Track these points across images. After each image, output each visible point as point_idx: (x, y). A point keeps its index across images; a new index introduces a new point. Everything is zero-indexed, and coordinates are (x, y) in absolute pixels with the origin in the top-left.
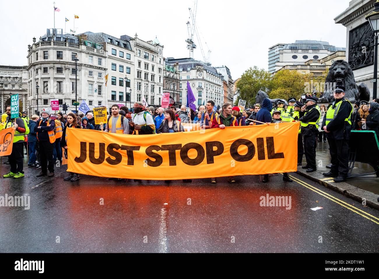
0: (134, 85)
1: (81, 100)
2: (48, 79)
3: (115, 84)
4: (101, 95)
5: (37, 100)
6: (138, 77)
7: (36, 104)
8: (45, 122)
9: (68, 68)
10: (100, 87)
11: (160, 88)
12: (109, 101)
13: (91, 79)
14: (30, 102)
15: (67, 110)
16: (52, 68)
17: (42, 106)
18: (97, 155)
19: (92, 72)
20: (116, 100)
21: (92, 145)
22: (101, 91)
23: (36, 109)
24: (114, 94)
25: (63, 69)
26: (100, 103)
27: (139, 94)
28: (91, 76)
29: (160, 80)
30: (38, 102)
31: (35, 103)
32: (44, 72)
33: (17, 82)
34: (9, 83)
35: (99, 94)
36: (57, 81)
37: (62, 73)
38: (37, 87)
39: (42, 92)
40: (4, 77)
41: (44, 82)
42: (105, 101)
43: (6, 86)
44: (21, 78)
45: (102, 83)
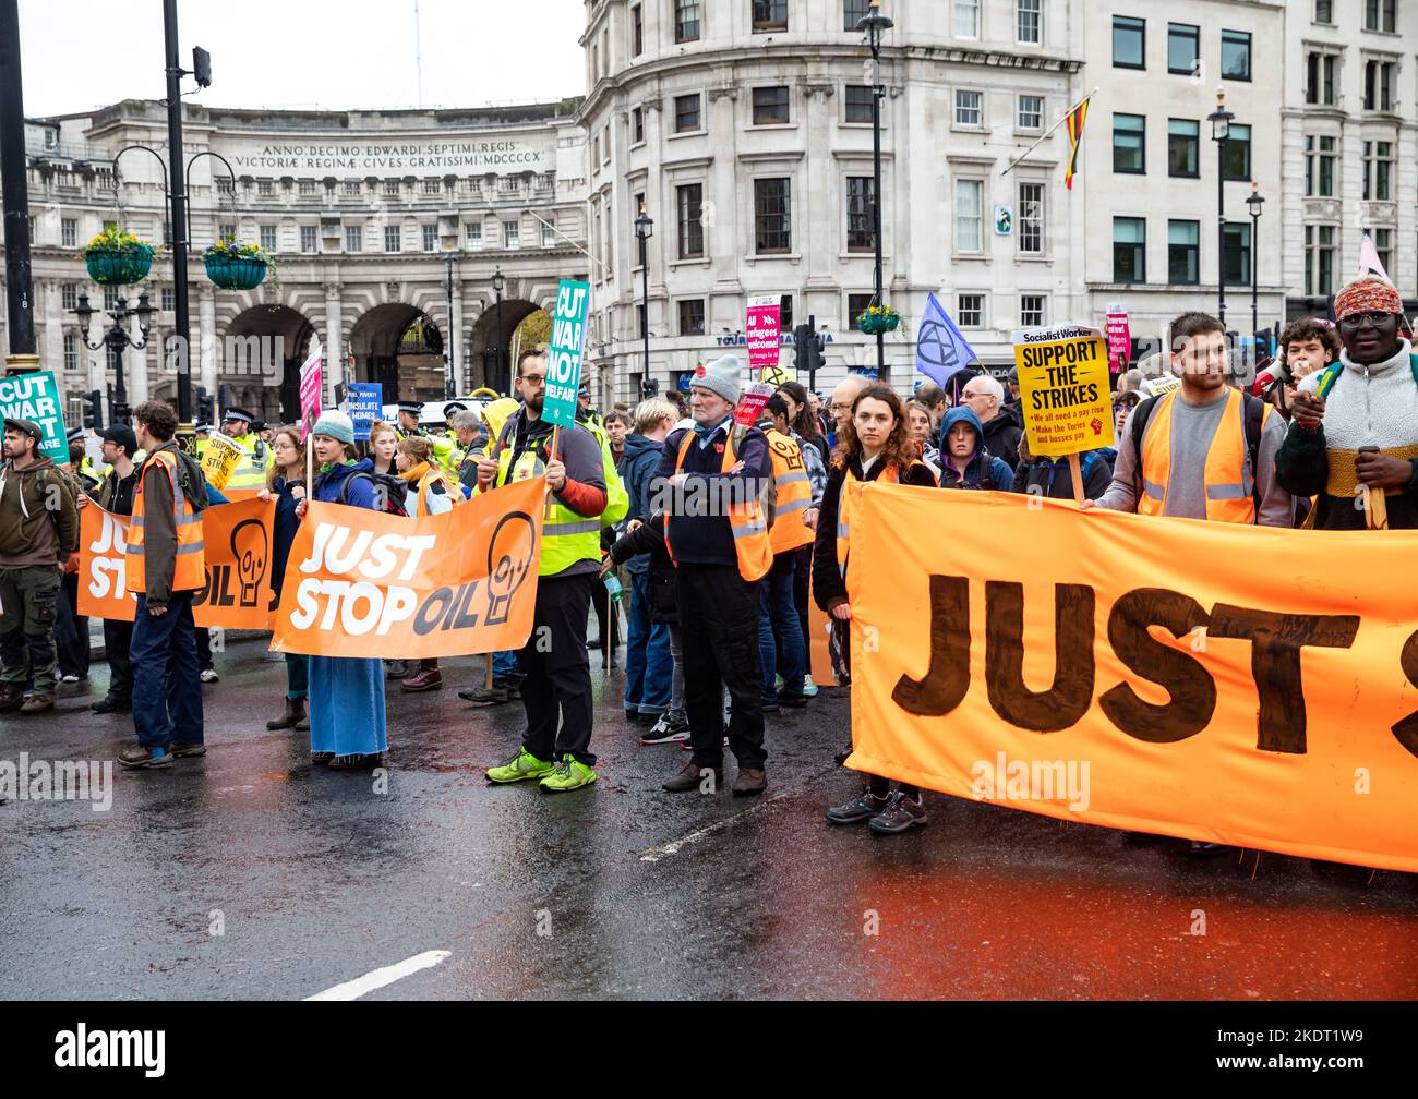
0: (1283, 163)
1: (908, 291)
2: (704, 171)
3: (1138, 166)
4: (1037, 248)
5: (643, 310)
6: (1312, 97)
7: (636, 331)
8: (710, 447)
9: (821, 87)
10: (1030, 192)
12: (1094, 289)
13: (972, 148)
14: (605, 320)
15: (822, 363)
17: (669, 344)
18: (1039, 670)
19: (978, 95)
20: (1143, 281)
21: (1006, 597)
22: (1036, 224)
23: (634, 364)
24: (1128, 235)
25: (792, 96)
26: (1032, 307)
27: (1322, 228)
28: (970, 126)
30: (649, 322)
31: (631, 329)
32: (679, 127)
33: (527, 203)
34: (487, 215)
35: (1028, 248)
36: (756, 180)
37: (788, 122)
38: (639, 226)
39: (667, 255)
40: (462, 180)
41: (680, 189)
42: (1070, 289)
43: (474, 229)
44: (551, 175)
45: (1046, 168)
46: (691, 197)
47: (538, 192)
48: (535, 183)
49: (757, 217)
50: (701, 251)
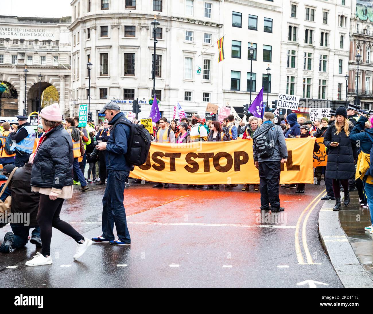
0: (281, 57)
1: (169, 89)
2: (109, 49)
3: (239, 56)
4: (208, 79)
5: (88, 90)
6: (290, 39)
7: (86, 97)
9: (145, 27)
10: (207, 63)
11: (341, 61)
12: (225, 92)
13: (190, 48)
14: (76, 92)
15: (140, 111)
16: (116, 26)
17: (96, 101)
19: (192, 32)
20: (239, 90)
22: (209, 71)
24: (235, 76)
25: (136, 29)
26: (206, 96)
27: (292, 77)
28: (189, 41)
29: (342, 42)
30: (90, 94)
31: (84, 96)
32: (101, 36)
33: (49, 50)
34: (35, 53)
35: (206, 78)
36: (125, 54)
37: (135, 37)
38: (88, 66)
39: (96, 74)
40: (26, 41)
41: (101, 54)
42: (218, 91)
43: (30, 57)
44: (57, 42)
45: (212, 55)
46: (105, 57)
47: (53, 47)
48: (52, 44)
49: (125, 65)
50: (107, 74)
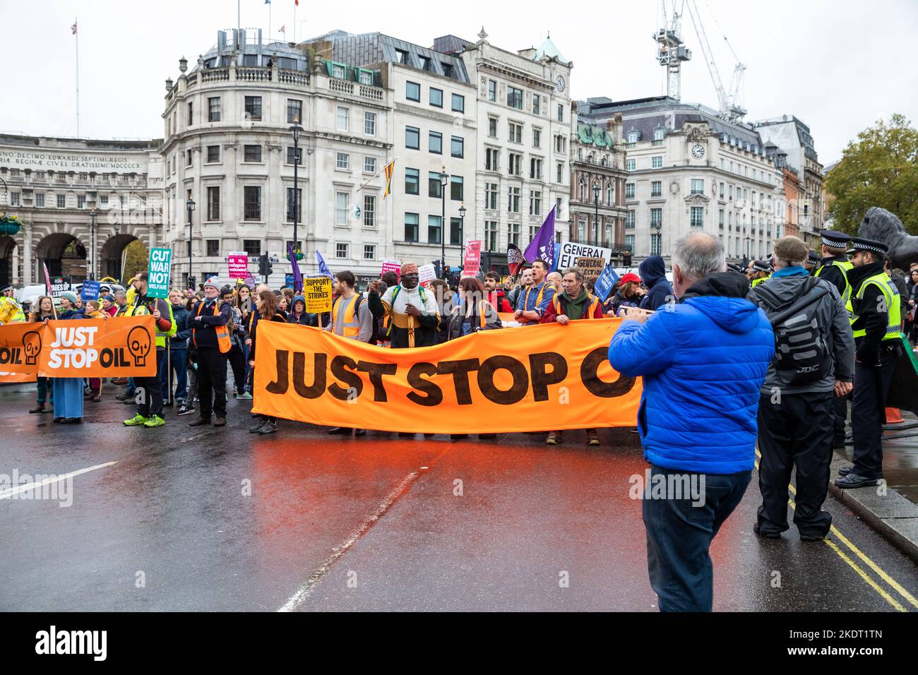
0: (476, 194)
1: (314, 241)
2: (221, 181)
5: (189, 243)
6: (488, 167)
7: (186, 253)
8: (210, 307)
9: (276, 147)
10: (369, 201)
11: (559, 200)
12: (396, 244)
13: (343, 179)
14: (171, 247)
15: (272, 272)
17: (202, 260)
19: (347, 155)
20: (417, 241)
22: (372, 213)
23: (185, 269)
24: (411, 221)
25: (262, 150)
26: (369, 251)
27: (492, 222)
28: (343, 169)
29: (559, 173)
30: (192, 249)
31: (183, 252)
32: (209, 161)
33: (133, 188)
35: (368, 224)
36: (245, 187)
37: (261, 161)
38: (189, 205)
39: (202, 218)
41: (209, 188)
42: (386, 243)
44: (145, 175)
45: (376, 190)
46: (214, 192)
47: (138, 183)
48: (137, 179)
49: (245, 203)
50: (218, 217)
